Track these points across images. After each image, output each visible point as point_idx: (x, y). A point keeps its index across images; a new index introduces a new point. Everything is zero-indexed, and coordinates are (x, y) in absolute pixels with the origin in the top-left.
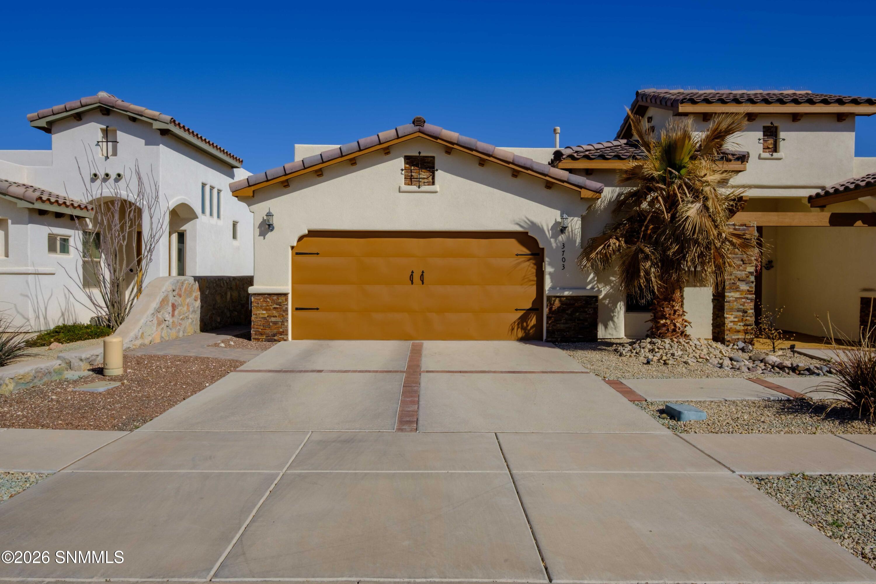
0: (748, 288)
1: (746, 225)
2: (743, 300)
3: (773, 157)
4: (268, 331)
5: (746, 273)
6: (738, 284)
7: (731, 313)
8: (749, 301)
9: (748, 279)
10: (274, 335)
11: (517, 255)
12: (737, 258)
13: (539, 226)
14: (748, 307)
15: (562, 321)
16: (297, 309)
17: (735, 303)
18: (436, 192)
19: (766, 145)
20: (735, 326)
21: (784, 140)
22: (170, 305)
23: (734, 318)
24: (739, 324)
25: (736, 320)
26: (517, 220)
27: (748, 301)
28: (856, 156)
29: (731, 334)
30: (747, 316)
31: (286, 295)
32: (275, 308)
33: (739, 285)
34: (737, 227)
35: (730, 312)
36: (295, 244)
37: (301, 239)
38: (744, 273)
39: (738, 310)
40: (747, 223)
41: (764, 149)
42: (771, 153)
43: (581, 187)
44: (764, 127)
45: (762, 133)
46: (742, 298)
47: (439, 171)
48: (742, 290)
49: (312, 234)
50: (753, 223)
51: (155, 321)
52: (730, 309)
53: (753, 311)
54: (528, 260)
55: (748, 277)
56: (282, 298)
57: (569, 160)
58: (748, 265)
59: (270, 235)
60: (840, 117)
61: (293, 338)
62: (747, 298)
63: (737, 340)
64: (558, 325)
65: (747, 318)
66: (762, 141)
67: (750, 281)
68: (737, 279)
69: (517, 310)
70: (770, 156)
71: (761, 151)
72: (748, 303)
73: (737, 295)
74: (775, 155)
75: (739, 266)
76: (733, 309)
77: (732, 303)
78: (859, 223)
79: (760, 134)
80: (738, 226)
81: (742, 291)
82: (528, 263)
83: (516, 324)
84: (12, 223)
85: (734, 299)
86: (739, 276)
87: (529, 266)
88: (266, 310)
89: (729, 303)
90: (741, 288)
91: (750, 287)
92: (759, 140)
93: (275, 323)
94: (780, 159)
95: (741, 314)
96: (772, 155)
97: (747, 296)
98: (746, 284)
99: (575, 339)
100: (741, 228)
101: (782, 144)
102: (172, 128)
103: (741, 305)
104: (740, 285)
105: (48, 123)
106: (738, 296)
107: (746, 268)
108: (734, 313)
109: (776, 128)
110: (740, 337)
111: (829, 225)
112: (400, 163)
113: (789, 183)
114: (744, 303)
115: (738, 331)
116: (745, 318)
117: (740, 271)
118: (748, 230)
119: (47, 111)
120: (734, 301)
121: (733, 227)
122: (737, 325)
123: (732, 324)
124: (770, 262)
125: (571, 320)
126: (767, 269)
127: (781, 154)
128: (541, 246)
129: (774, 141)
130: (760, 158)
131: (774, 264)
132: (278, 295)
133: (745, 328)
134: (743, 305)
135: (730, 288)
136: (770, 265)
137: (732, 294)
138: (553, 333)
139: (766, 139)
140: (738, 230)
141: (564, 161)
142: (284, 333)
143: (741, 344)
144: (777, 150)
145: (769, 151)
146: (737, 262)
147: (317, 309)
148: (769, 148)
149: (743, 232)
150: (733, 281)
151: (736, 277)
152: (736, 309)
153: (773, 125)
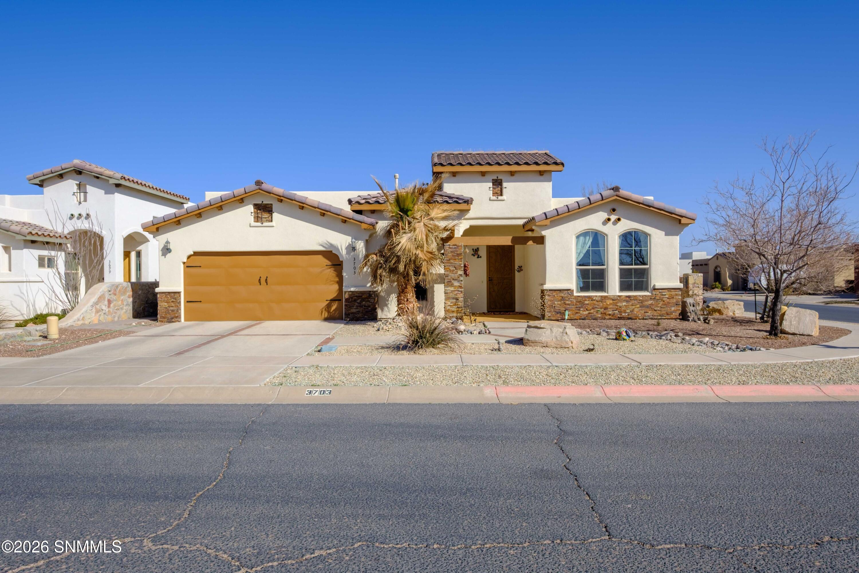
0: (459, 284)
3: (498, 199)
4: (168, 316)
6: (452, 282)
7: (448, 300)
10: (172, 318)
11: (325, 265)
12: (451, 266)
14: (460, 296)
15: (354, 307)
16: (188, 302)
18: (273, 227)
19: (495, 191)
20: (451, 309)
21: (506, 188)
22: (106, 300)
23: (450, 303)
24: (454, 307)
25: (452, 304)
28: (553, 197)
29: (449, 313)
30: (458, 302)
31: (179, 293)
32: (172, 301)
36: (185, 261)
37: (189, 257)
38: (456, 275)
39: (453, 298)
40: (457, 244)
41: (493, 194)
42: (497, 197)
43: (361, 222)
44: (493, 180)
45: (491, 184)
46: (455, 291)
47: (275, 213)
49: (196, 254)
50: (461, 243)
51: (94, 310)
53: (462, 299)
54: (332, 269)
55: (459, 278)
56: (177, 295)
57: (357, 205)
58: (458, 270)
59: (169, 255)
60: (541, 173)
61: (186, 320)
62: (459, 291)
63: (452, 317)
64: (352, 310)
66: (491, 189)
67: (460, 280)
68: (452, 279)
69: (325, 300)
70: (496, 199)
71: (491, 196)
72: (459, 294)
74: (500, 198)
75: (453, 271)
76: (449, 298)
78: (530, 243)
79: (490, 185)
80: (452, 246)
81: (455, 286)
82: (331, 271)
83: (324, 308)
84: (13, 249)
86: (453, 277)
88: (167, 302)
89: (447, 294)
90: (455, 284)
91: (461, 284)
92: (490, 188)
93: (173, 311)
94: (504, 200)
95: (455, 301)
97: (458, 289)
98: (458, 282)
99: (363, 319)
101: (504, 190)
102: (123, 182)
105: (40, 181)
106: (453, 290)
107: (457, 272)
108: (450, 300)
109: (501, 180)
112: (250, 208)
113: (510, 216)
114: (457, 294)
115: (453, 312)
117: (453, 274)
118: (458, 248)
119: (39, 173)
120: (450, 293)
123: (449, 307)
124: (520, 267)
125: (360, 306)
126: (519, 271)
127: (504, 197)
128: (341, 260)
129: (499, 189)
130: (490, 200)
131: (523, 268)
132: (175, 293)
133: (458, 309)
134: (456, 295)
135: (448, 284)
136: (520, 269)
137: (449, 288)
138: (349, 314)
139: (495, 186)
140: (452, 248)
141: (354, 205)
142: (179, 317)
143: (454, 319)
144: (501, 195)
145: (496, 195)
146: (452, 268)
147: (201, 302)
148: (496, 193)
149: (455, 250)
150: (449, 281)
151: (451, 277)
152: (451, 298)
153: (499, 178)
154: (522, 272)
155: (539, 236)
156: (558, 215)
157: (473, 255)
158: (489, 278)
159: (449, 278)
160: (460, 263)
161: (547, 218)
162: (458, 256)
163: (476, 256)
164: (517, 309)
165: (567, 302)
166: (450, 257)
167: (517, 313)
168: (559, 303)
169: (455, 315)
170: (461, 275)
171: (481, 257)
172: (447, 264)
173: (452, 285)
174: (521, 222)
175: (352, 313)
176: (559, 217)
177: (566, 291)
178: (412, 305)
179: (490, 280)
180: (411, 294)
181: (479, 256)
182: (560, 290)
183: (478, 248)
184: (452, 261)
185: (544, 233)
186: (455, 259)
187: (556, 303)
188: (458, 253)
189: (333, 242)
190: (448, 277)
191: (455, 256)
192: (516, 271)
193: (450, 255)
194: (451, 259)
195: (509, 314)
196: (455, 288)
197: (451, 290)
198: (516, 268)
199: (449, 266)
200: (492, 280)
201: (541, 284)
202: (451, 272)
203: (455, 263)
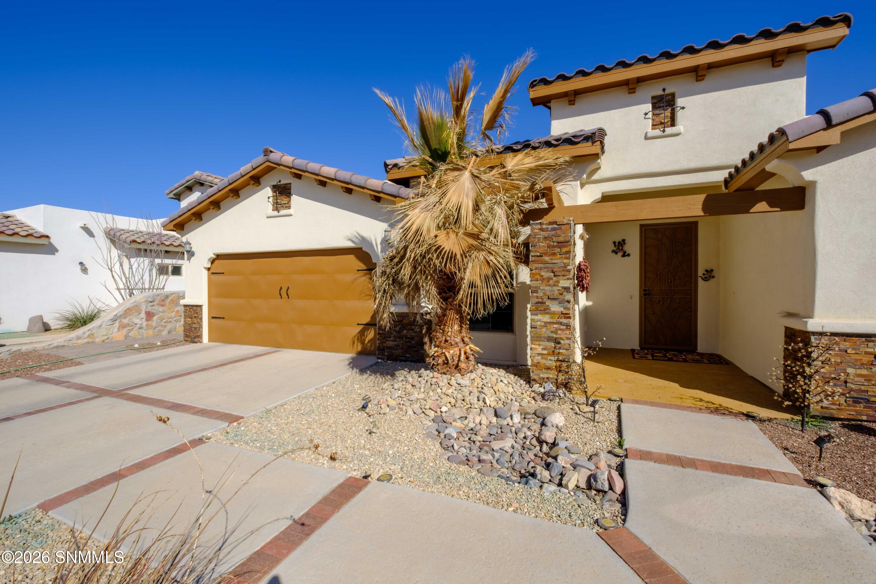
0: (562, 309)
1: (556, 222)
2: (555, 326)
3: (666, 133)
4: (192, 334)
5: (558, 288)
6: (547, 303)
7: (538, 343)
8: (565, 327)
9: (560, 297)
10: (195, 338)
11: (358, 270)
12: (545, 268)
13: (368, 241)
14: (562, 336)
15: (391, 339)
16: (213, 318)
17: (544, 330)
18: (291, 215)
19: (657, 119)
20: (543, 361)
21: (683, 108)
22: (143, 312)
23: (542, 349)
24: (549, 358)
25: (545, 352)
26: (350, 236)
27: (562, 327)
29: (539, 371)
30: (560, 348)
31: (201, 306)
32: (195, 317)
33: (548, 306)
34: (544, 226)
35: (537, 341)
36: (209, 266)
37: (213, 261)
38: (555, 288)
39: (549, 339)
41: (653, 125)
42: (662, 129)
43: (395, 197)
44: (653, 98)
45: (650, 106)
46: (554, 323)
47: (293, 195)
48: (554, 311)
49: (219, 257)
50: (568, 218)
51: (117, 324)
52: (538, 337)
54: (365, 275)
55: (562, 294)
56: (199, 308)
57: (396, 170)
58: (561, 278)
59: (193, 259)
60: (777, 57)
61: (210, 340)
62: (561, 323)
63: (546, 380)
64: (388, 342)
65: (561, 351)
66: (650, 115)
67: (564, 299)
68: (547, 297)
69: (358, 324)
70: (660, 134)
71: (649, 130)
72: (562, 330)
73: (546, 318)
74: (669, 130)
75: (549, 279)
76: (541, 337)
77: (539, 329)
78: (761, 206)
79: (648, 107)
80: (547, 224)
81: (554, 313)
82: (364, 278)
83: (356, 338)
85: (543, 324)
86: (549, 293)
87: (365, 280)
89: (535, 329)
90: (552, 309)
91: (565, 308)
92: (646, 114)
93: (195, 328)
94: (677, 134)
95: (553, 344)
96: (664, 131)
97: (561, 320)
98: (560, 304)
99: (403, 358)
100: (550, 227)
101: (680, 115)
103: (552, 332)
104: (551, 306)
105: (174, 195)
106: (548, 321)
107: (558, 282)
108: (541, 343)
109: (673, 95)
110: (551, 376)
111: (702, 214)
112: (268, 192)
113: (693, 165)
114: (557, 329)
115: (548, 368)
116: (557, 351)
117: (550, 285)
118: (560, 229)
119: (172, 188)
120: (543, 327)
121: (539, 227)
122: (546, 359)
123: (540, 357)
124: (709, 271)
125: (399, 337)
126: (705, 279)
127: (680, 127)
128: (374, 261)
129: (668, 113)
130: (646, 138)
131: (714, 274)
132: (197, 306)
133: (558, 363)
134: (555, 332)
135: (537, 309)
136: (709, 275)
137: (539, 317)
138: (383, 350)
139: (657, 112)
140: (547, 230)
141: (392, 171)
142: (200, 337)
143: (550, 386)
144: (673, 124)
145: (660, 127)
146: (546, 274)
147: (224, 318)
149: (553, 233)
150: (541, 300)
151: (544, 294)
152: (545, 337)
153: (667, 92)
154: (712, 282)
155: (791, 186)
157: (615, 252)
158: (645, 290)
159: (540, 294)
160: (566, 261)
161: (829, 124)
162: (560, 247)
163: (621, 254)
164: (702, 346)
166: (541, 250)
167: (702, 355)
168: (864, 372)
169: (552, 375)
170: (567, 289)
171: (629, 255)
172: (537, 265)
173: (546, 311)
174: (720, 176)
175: (388, 348)
178: (457, 349)
179: (645, 295)
180: (456, 327)
181: (625, 252)
182: (867, 337)
183: (624, 240)
184: (547, 258)
185: (808, 175)
186: (554, 254)
187: (850, 370)
188: (561, 239)
189: (365, 234)
190: (537, 292)
191: (554, 247)
192: (700, 280)
193: (542, 244)
194: (546, 254)
195: (685, 361)
196: (552, 318)
197: (545, 320)
198: (701, 272)
199: (541, 269)
200: (649, 294)
201: (790, 315)
202: (545, 282)
203: (554, 261)
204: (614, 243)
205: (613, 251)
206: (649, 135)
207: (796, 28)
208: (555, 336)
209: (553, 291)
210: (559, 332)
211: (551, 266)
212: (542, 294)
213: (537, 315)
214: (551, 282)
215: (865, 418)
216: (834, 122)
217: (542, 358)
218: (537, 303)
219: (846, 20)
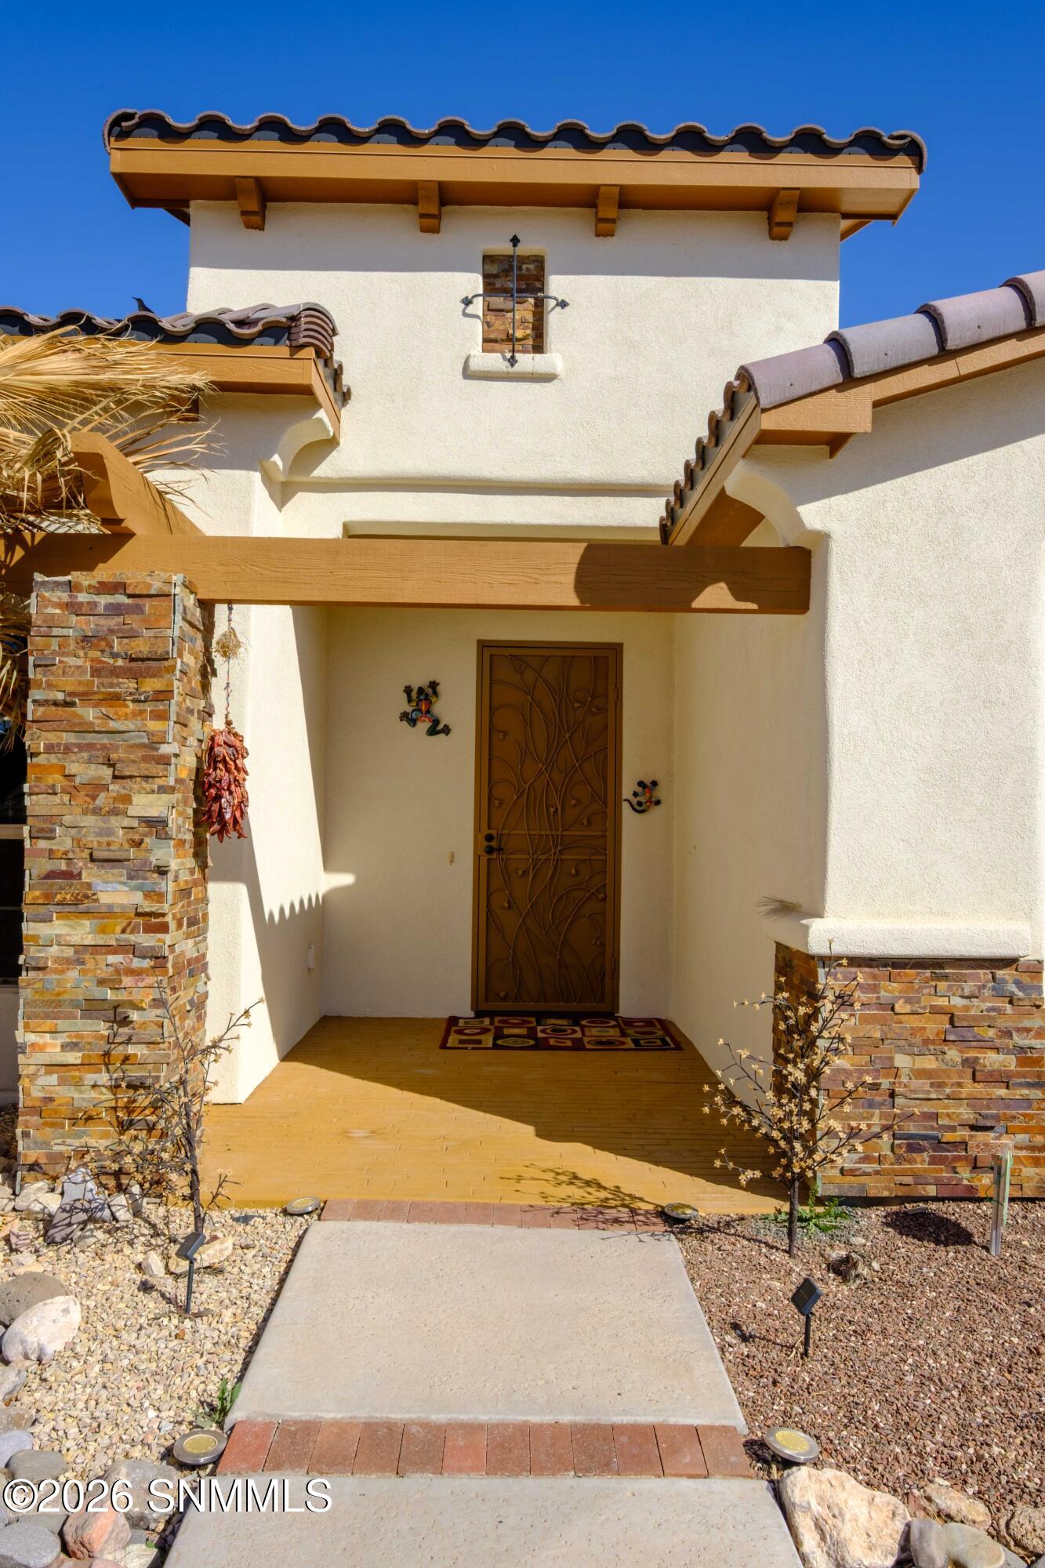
0: (138, 898)
1: (124, 586)
2: (112, 959)
3: (517, 368)
5: (126, 822)
6: (85, 878)
7: (48, 1024)
8: (147, 963)
9: (132, 853)
12: (82, 748)
14: (136, 996)
17: (73, 974)
19: (501, 325)
20: (66, 1093)
21: (563, 304)
23: (65, 1047)
24: (90, 1078)
25: (74, 1057)
27: (137, 963)
29: (48, 1130)
30: (129, 1041)
33: (89, 885)
34: (82, 597)
35: (47, 1016)
38: (115, 822)
39: (92, 1008)
41: (485, 340)
42: (508, 355)
44: (488, 259)
45: (478, 279)
46: (109, 949)
48: (110, 906)
50: (164, 576)
52: (49, 1003)
55: (138, 844)
58: (136, 784)
60: (777, 211)
62: (133, 950)
63: (72, 1161)
65: (131, 1050)
66: (478, 307)
67: (146, 862)
68: (86, 854)
70: (503, 367)
71: (476, 350)
72: (137, 973)
73: (82, 932)
74: (527, 361)
75: (97, 787)
76: (59, 1004)
77: (55, 971)
79: (473, 282)
80: (92, 590)
81: (110, 913)
85: (69, 952)
86: (92, 840)
89: (40, 975)
90: (105, 899)
92: (467, 302)
94: (548, 378)
95: (103, 1028)
96: (512, 361)
97: (133, 938)
98: (130, 878)
100: (103, 600)
101: (554, 320)
103: (101, 982)
104: (98, 885)
106: (89, 940)
107: (127, 799)
108: (61, 1024)
109: (539, 261)
110: (95, 1145)
111: (574, 601)
114: (118, 972)
115: (85, 1116)
116: (118, 1051)
117: (96, 811)
118: (139, 609)
120: (66, 963)
121: (65, 596)
122: (78, 1084)
123: (53, 1079)
124: (648, 787)
126: (640, 809)
127: (551, 360)
129: (525, 310)
130: (468, 374)
131: (660, 793)
133: (122, 1096)
134: (113, 983)
135: (47, 898)
136: (648, 796)
137: (60, 927)
139: (498, 301)
140: (90, 610)
143: (81, 1186)
144: (539, 348)
145: (507, 347)
146: (83, 770)
148: (510, 339)
149: (112, 622)
150: (63, 866)
151: (77, 841)
152: (74, 1003)
153: (523, 249)
154: (656, 813)
155: (782, 545)
156: (945, 353)
157: (409, 719)
158: (489, 838)
159: (62, 842)
160: (154, 725)
161: (847, 373)
162: (136, 676)
163: (424, 726)
164: (631, 1002)
165: (992, 1060)
166: (70, 683)
167: (629, 1022)
168: (929, 1063)
169: (100, 1139)
170: (157, 826)
171: (447, 730)
172: (52, 737)
173: (80, 904)
176: (948, 370)
177: (984, 974)
179: (490, 850)
181: (436, 722)
182: (934, 965)
183: (434, 685)
184: (90, 714)
185: (814, 515)
186: (116, 699)
188: (141, 647)
191: (115, 672)
192: (625, 806)
193: (72, 661)
194: (86, 696)
195: (578, 1046)
196: (103, 930)
197: (76, 939)
198: (628, 788)
199: (68, 749)
200: (500, 850)
201: (786, 909)
202: (81, 798)
203: (112, 725)
204: (408, 690)
205: (404, 716)
206: (474, 365)
207: (811, 142)
208: (110, 995)
209: (110, 832)
210: (127, 981)
211: (105, 740)
212: (68, 844)
213: (48, 920)
214: (102, 799)
215: (932, 1191)
216: (859, 370)
217: (62, 1082)
218: (51, 875)
219: (913, 150)
